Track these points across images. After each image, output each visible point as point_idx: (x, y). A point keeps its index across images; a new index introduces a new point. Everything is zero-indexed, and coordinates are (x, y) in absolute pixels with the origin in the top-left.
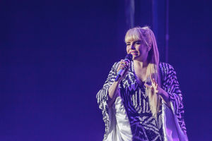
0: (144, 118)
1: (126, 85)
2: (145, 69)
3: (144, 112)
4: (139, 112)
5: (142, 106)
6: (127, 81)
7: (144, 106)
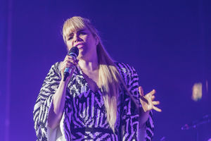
0: (97, 134)
1: (73, 91)
2: (95, 71)
3: (96, 126)
4: (90, 126)
5: (95, 118)
6: (74, 86)
7: (98, 118)
